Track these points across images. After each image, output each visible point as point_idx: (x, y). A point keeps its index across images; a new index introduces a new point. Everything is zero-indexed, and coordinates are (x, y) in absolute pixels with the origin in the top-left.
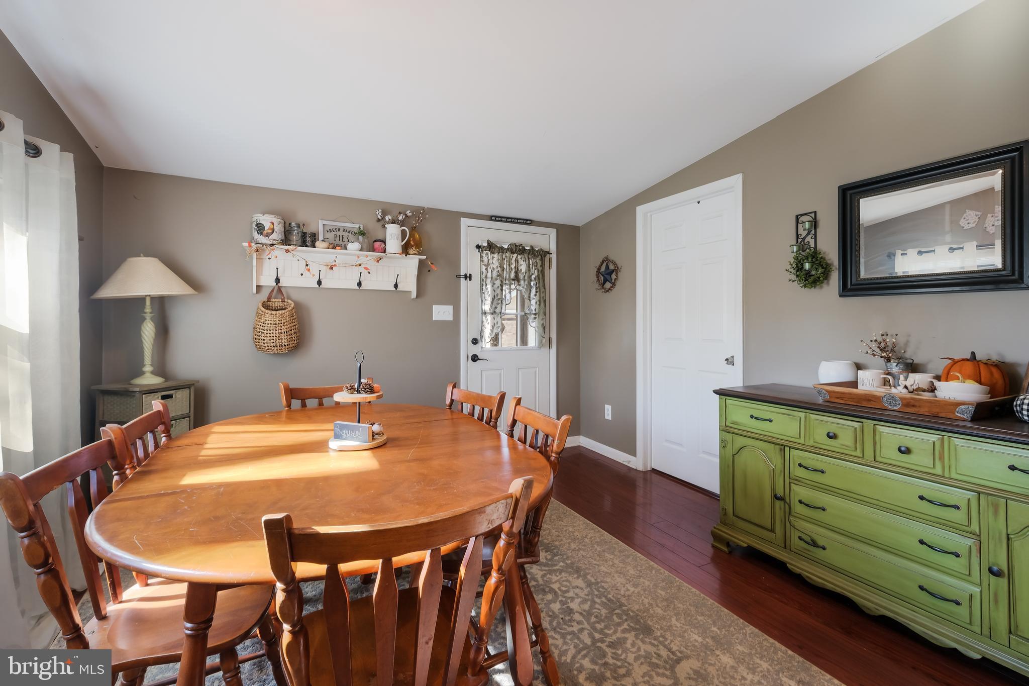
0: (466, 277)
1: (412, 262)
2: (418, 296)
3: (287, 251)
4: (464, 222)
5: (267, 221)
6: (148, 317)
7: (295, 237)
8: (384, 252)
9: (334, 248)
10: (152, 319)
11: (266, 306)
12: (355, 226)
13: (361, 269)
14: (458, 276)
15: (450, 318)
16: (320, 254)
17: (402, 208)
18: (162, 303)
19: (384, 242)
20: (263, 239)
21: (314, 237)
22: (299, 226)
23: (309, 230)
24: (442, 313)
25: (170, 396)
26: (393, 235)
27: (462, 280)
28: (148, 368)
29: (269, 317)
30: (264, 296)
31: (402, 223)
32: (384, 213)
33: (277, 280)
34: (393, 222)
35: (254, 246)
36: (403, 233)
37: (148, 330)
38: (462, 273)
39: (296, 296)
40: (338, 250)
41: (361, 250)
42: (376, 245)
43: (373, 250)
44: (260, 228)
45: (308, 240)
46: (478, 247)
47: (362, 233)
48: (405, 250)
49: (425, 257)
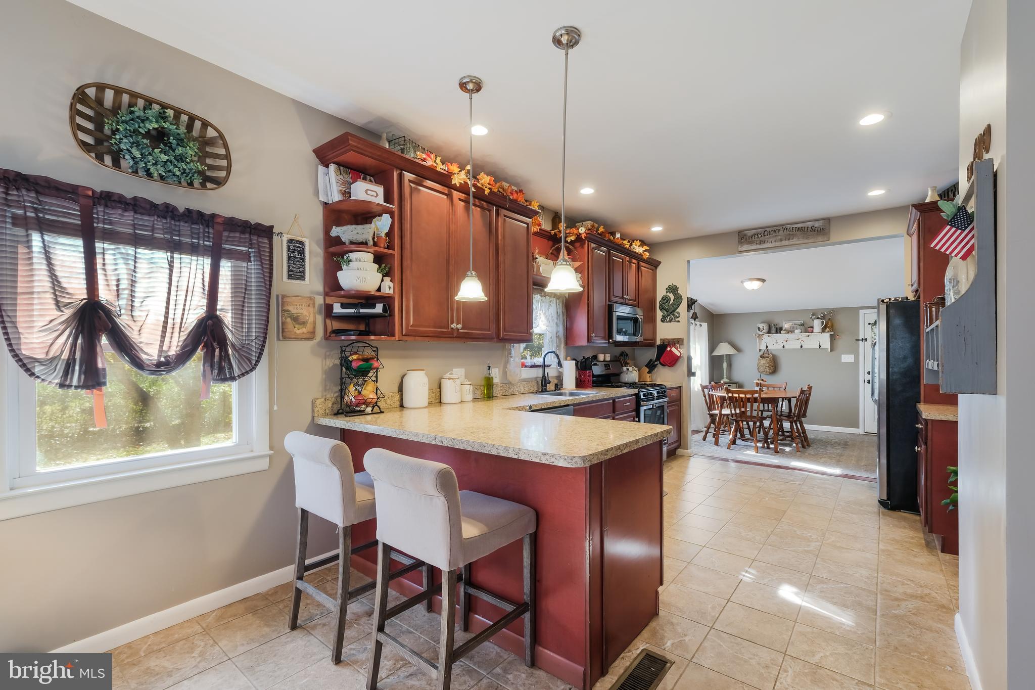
0: (862, 340)
1: (827, 335)
2: (832, 350)
3: (769, 336)
4: (861, 312)
5: (761, 326)
6: (725, 361)
7: (773, 330)
8: (813, 332)
9: (788, 333)
10: (726, 362)
11: (762, 357)
12: (799, 322)
13: (800, 341)
14: (858, 340)
15: (853, 361)
16: (782, 336)
17: (822, 311)
18: (729, 357)
19: (813, 327)
20: (760, 333)
21: (781, 329)
22: (775, 325)
23: (780, 326)
24: (848, 358)
25: (731, 386)
26: (817, 325)
27: (861, 342)
28: (725, 377)
29: (763, 361)
30: (761, 353)
31: (823, 318)
32: (813, 315)
33: (767, 347)
34: (818, 318)
35: (757, 335)
36: (822, 323)
37: (725, 365)
38: (861, 338)
39: (774, 353)
40: (790, 334)
41: (801, 333)
42: (807, 329)
43: (806, 332)
44: (759, 329)
45: (779, 330)
46: (869, 324)
47: (802, 325)
48: (823, 330)
49: (833, 333)
